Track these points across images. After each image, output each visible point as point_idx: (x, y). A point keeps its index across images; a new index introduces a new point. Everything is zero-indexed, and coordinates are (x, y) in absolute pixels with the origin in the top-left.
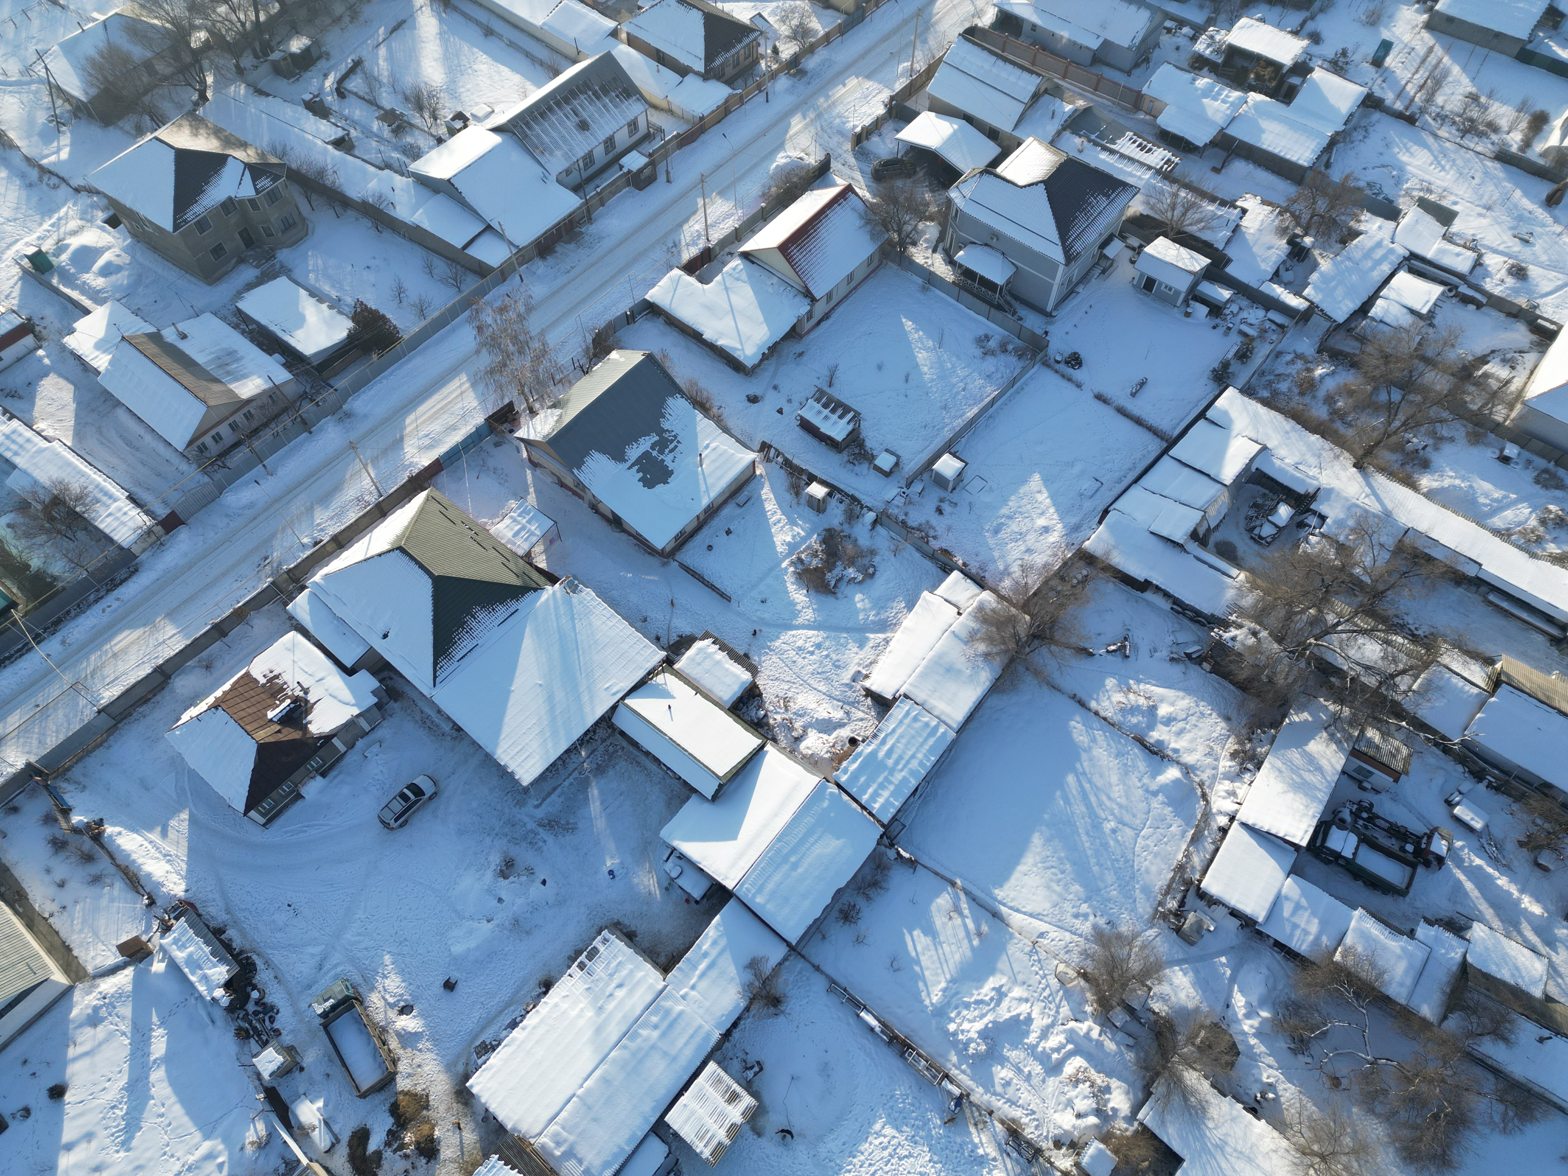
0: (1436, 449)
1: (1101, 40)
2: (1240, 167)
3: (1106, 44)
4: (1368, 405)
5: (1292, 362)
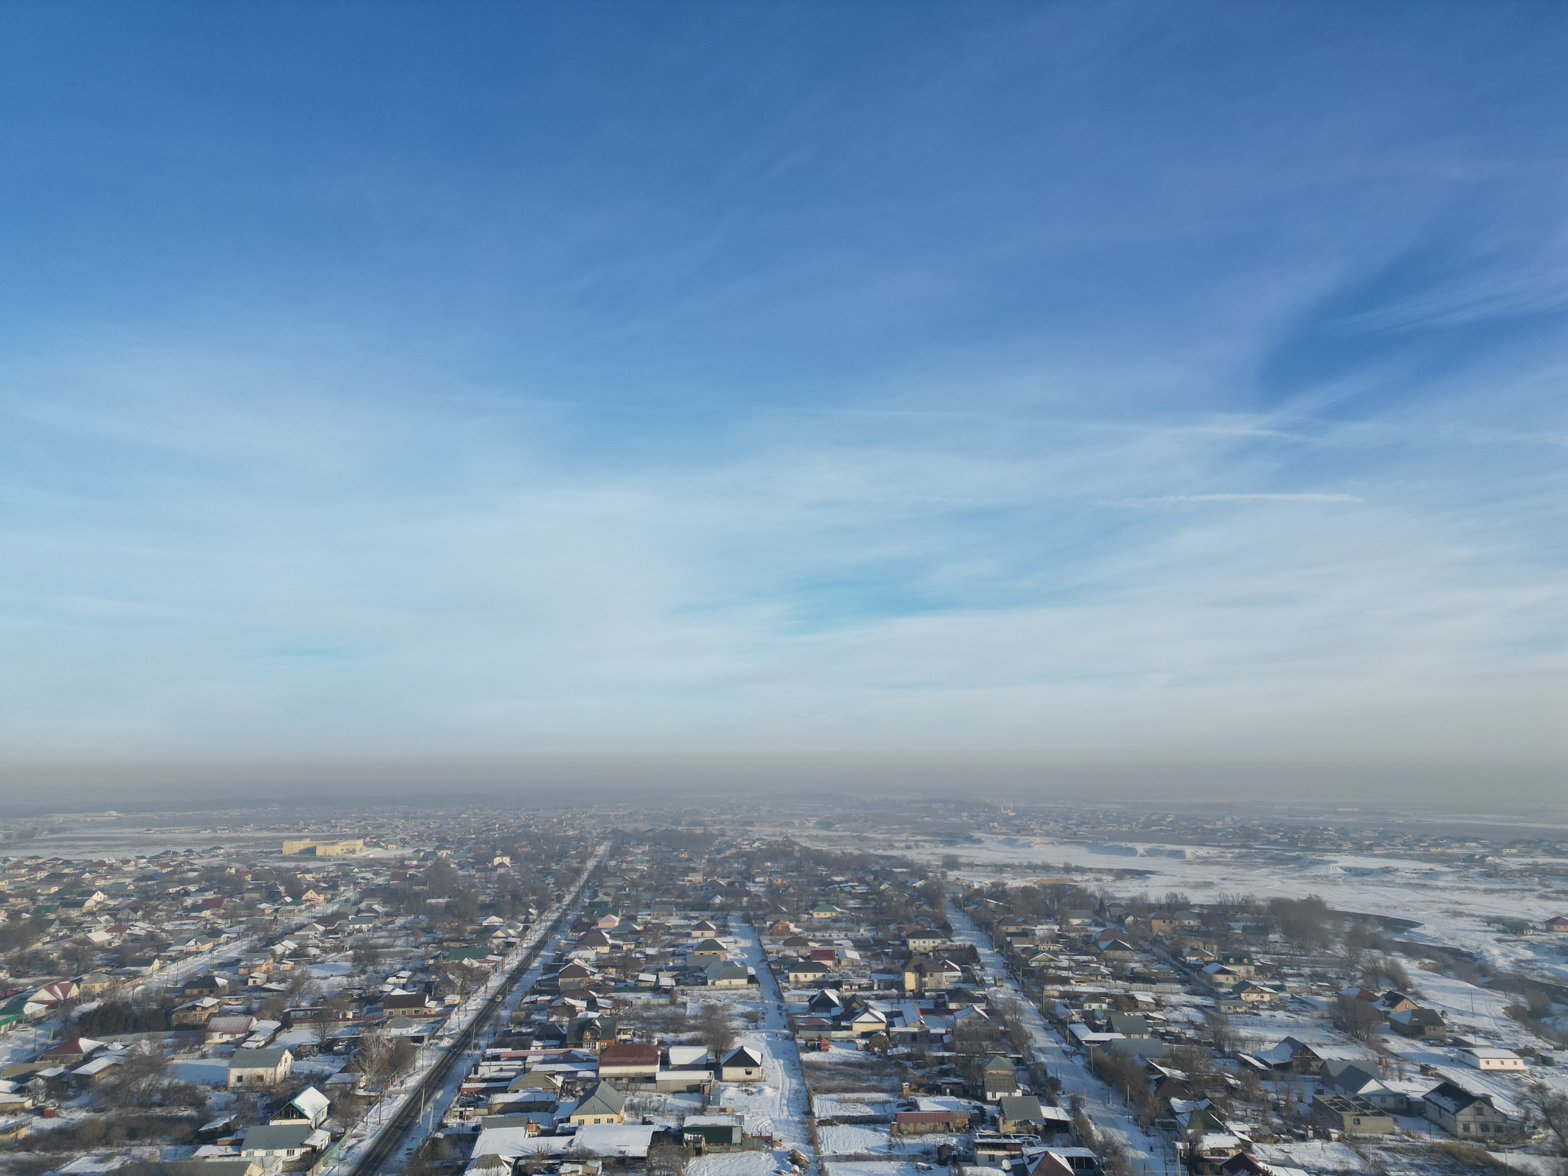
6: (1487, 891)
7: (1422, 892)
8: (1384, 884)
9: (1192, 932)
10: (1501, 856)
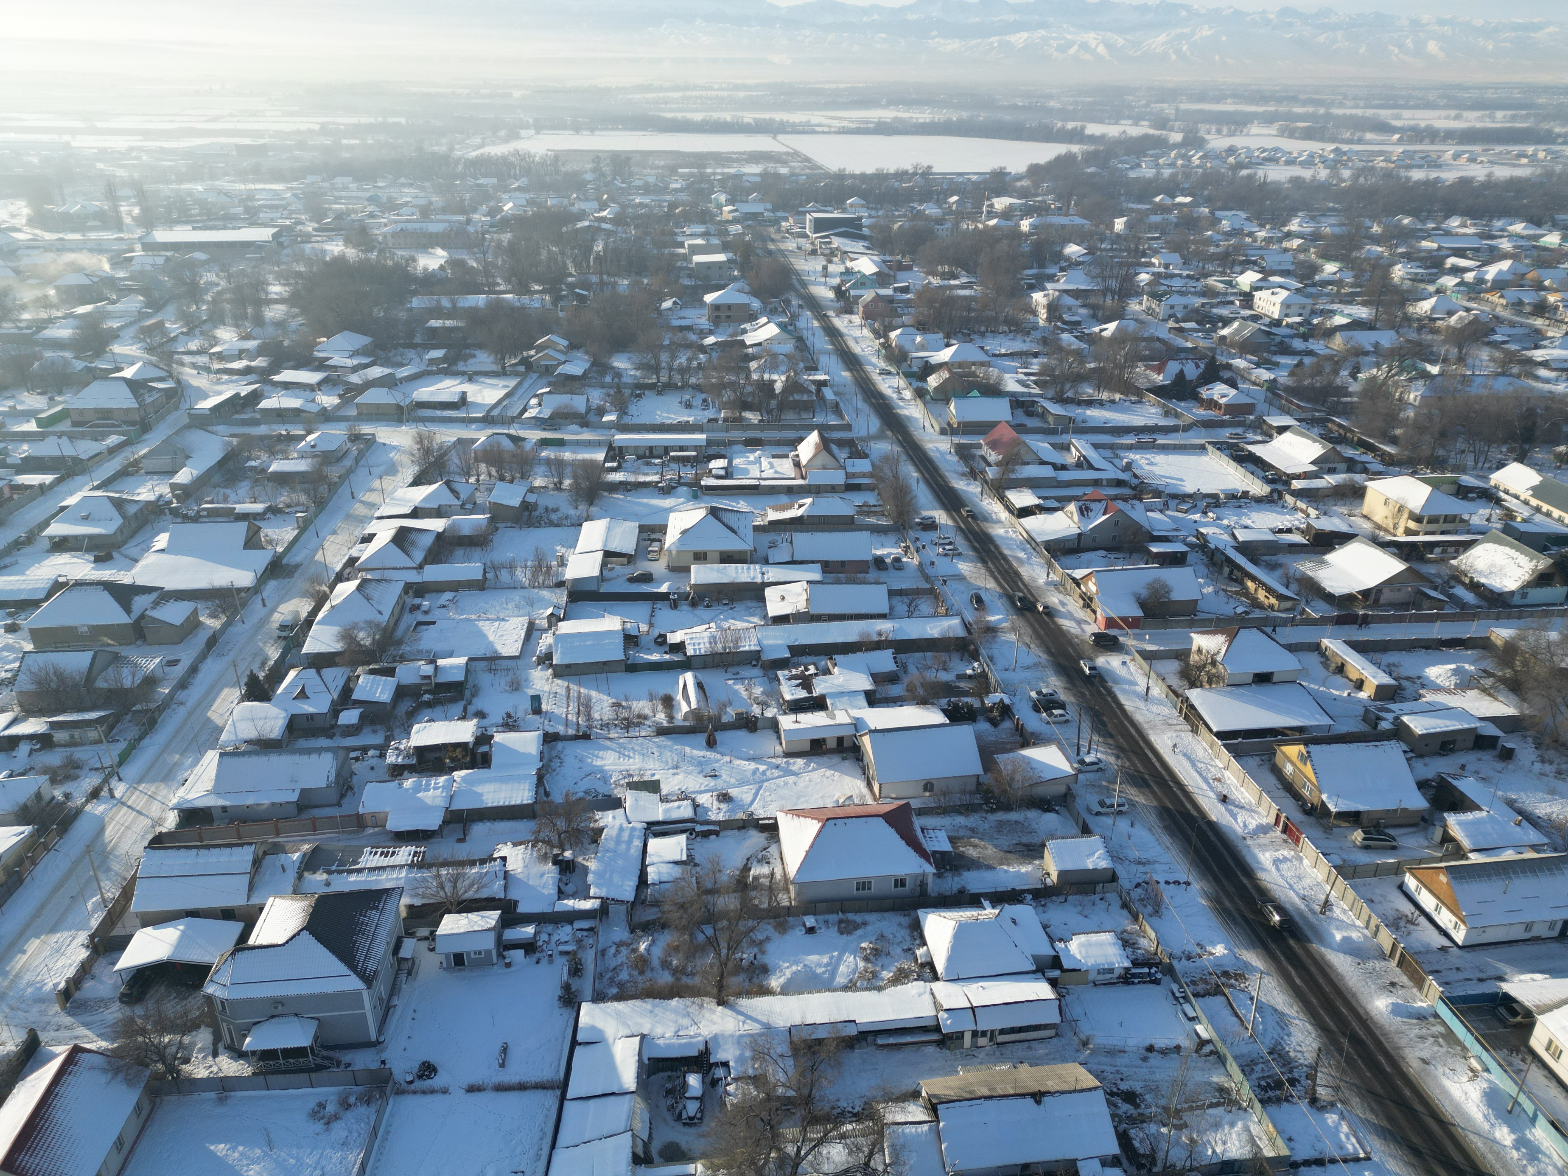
0: (763, 953)
1: (297, 792)
2: (479, 829)
3: (303, 791)
4: (694, 951)
5: (618, 952)
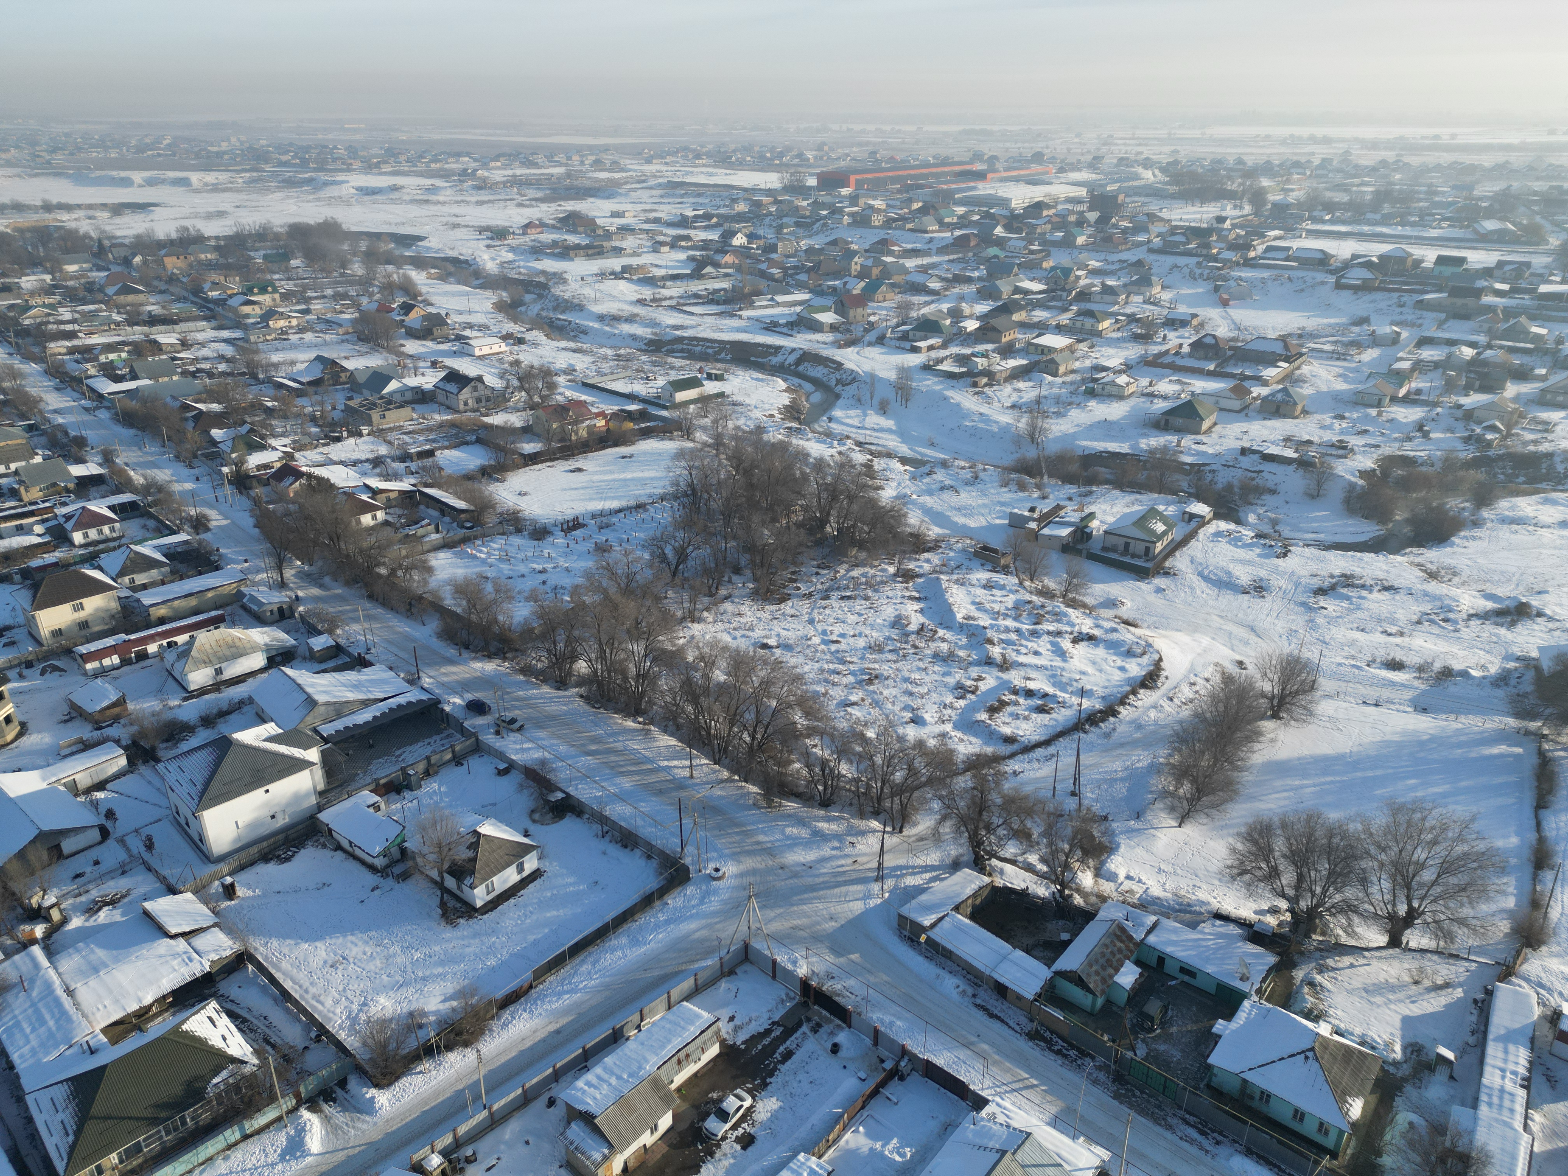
6: (480, 203)
7: (425, 206)
8: (393, 201)
9: (209, 266)
10: (488, 170)
